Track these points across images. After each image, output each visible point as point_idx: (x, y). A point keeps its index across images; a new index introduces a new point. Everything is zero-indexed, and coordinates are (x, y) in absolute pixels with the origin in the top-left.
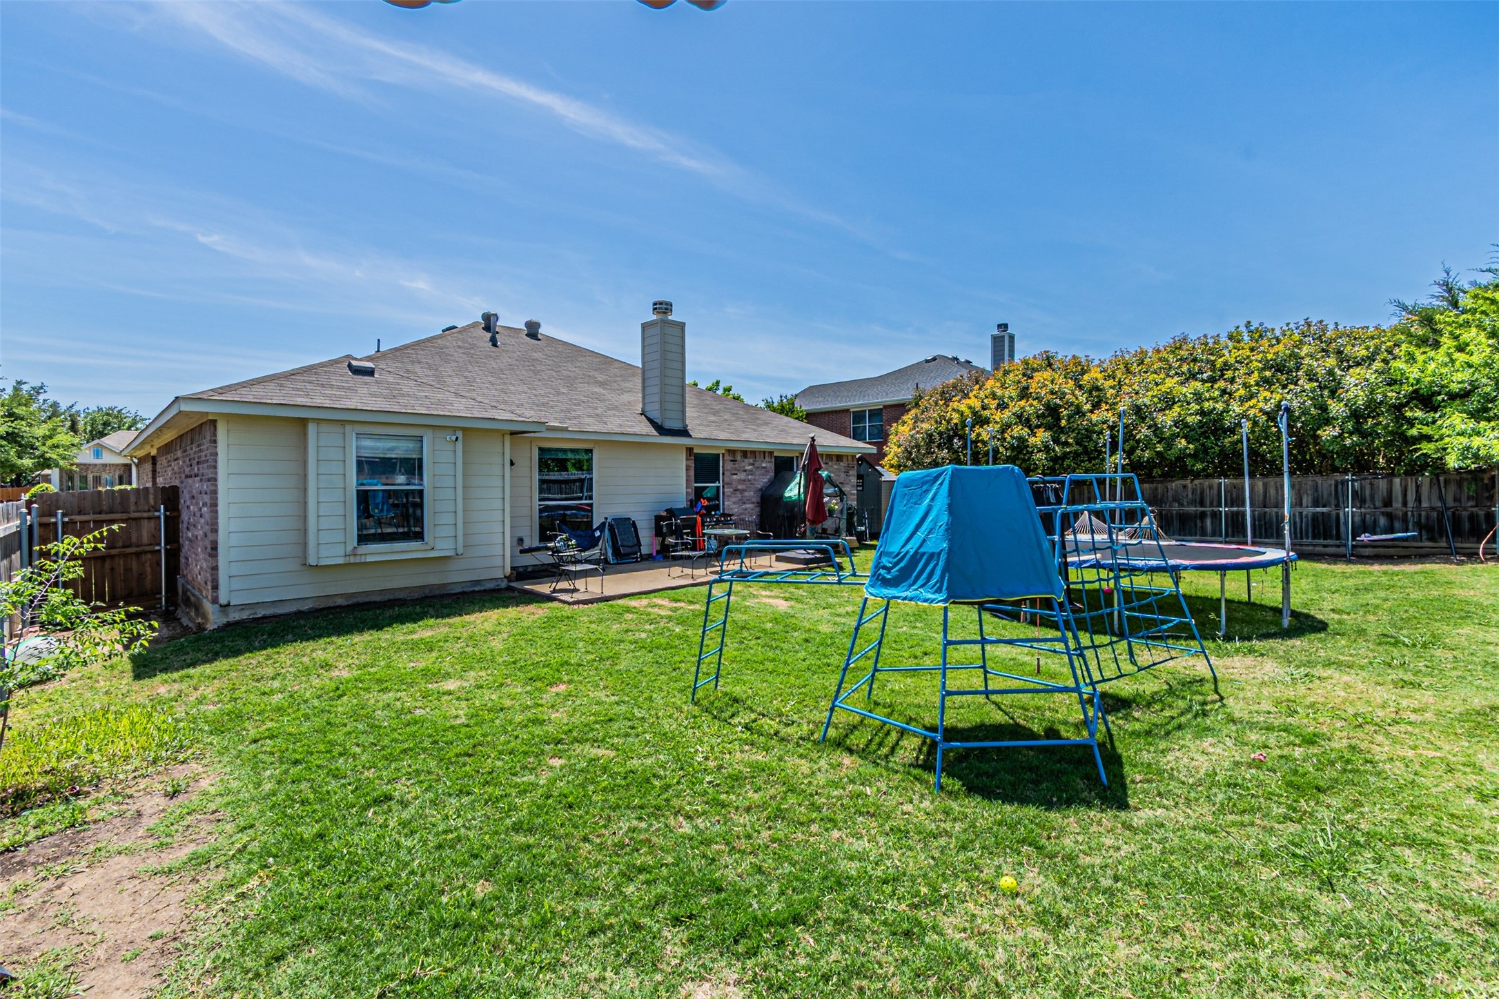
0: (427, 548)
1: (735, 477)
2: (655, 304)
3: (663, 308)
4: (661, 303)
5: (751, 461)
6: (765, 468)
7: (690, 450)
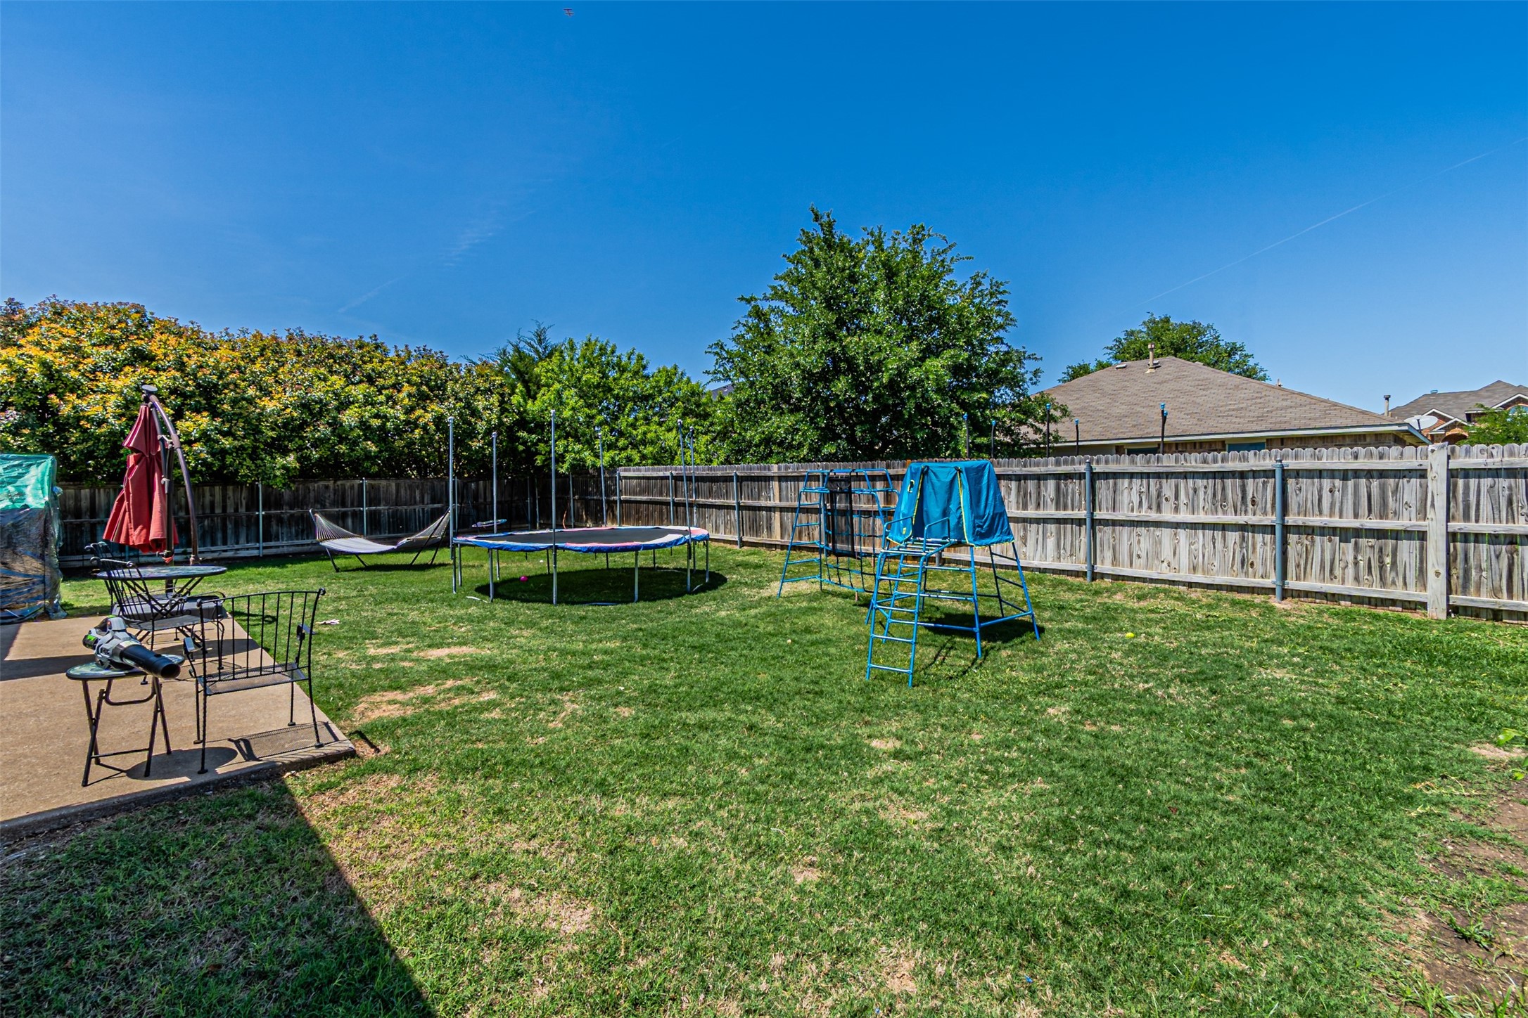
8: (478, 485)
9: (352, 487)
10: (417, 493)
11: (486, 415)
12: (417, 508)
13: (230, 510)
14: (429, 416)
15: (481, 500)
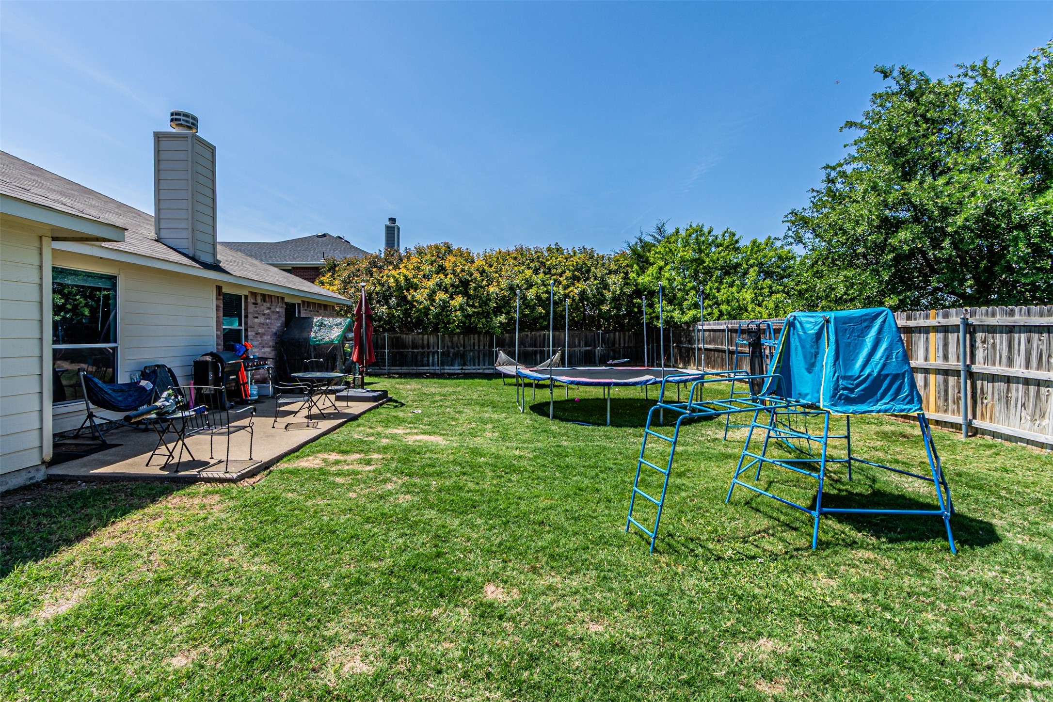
1: (256, 320)
5: (268, 305)
6: (278, 312)
7: (219, 289)
8: (615, 335)
9: (540, 336)
10: (577, 340)
11: (612, 288)
12: (576, 349)
13: (482, 347)
14: (576, 291)
15: (617, 346)
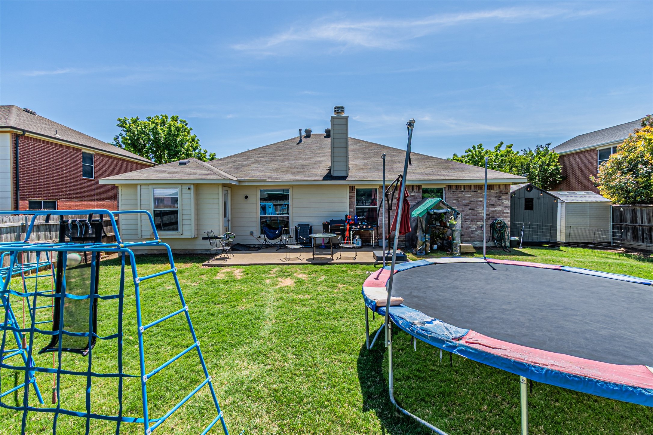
0: (180, 234)
2: (335, 108)
3: (339, 110)
4: (339, 108)
7: (352, 188)
